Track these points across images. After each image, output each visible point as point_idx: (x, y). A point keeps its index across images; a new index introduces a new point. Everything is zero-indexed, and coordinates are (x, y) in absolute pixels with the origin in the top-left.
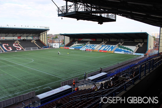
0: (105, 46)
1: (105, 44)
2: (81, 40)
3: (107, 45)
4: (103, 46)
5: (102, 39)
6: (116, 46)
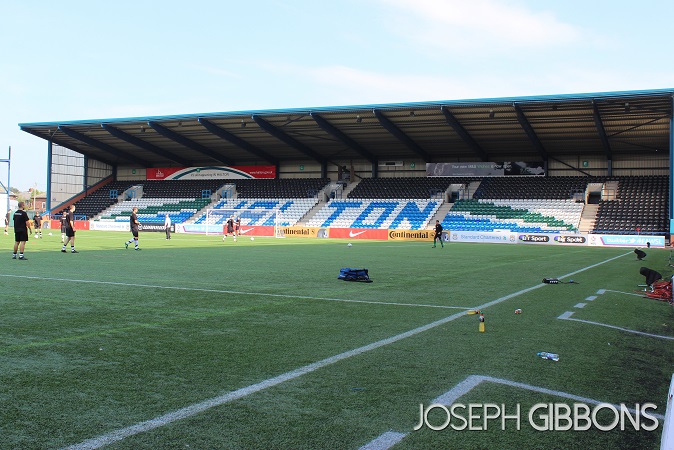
0: (357, 205)
1: (350, 196)
2: (169, 178)
3: (366, 202)
4: (341, 207)
5: (319, 169)
6: (439, 201)
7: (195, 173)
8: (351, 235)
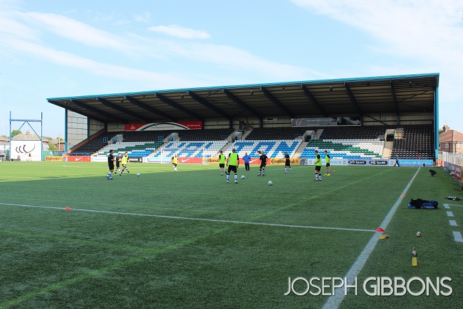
0: (251, 144)
1: (246, 139)
2: (139, 130)
3: (256, 142)
4: (241, 146)
5: (227, 122)
6: (300, 141)
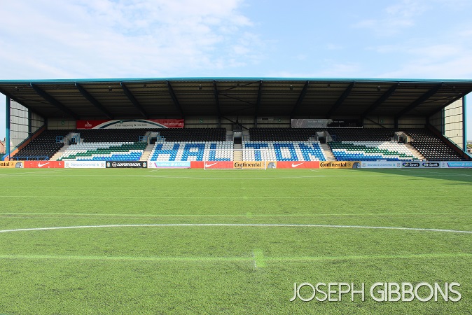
0: (264, 146)
7: (119, 124)
8: (293, 166)
